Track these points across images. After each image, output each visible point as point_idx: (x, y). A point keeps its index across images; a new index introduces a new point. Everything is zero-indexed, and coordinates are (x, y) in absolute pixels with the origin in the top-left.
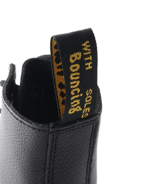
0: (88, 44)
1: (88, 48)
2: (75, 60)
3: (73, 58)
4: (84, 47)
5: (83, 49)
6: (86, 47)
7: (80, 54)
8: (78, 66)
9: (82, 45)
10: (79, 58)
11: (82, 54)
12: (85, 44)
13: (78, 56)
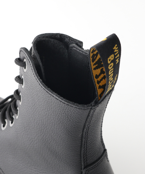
0: (116, 47)
1: (117, 50)
2: (111, 60)
3: (110, 60)
4: (114, 50)
5: (115, 51)
6: (115, 49)
7: (113, 56)
8: (112, 64)
9: (114, 49)
10: (113, 59)
11: (114, 55)
12: (115, 48)
13: (112, 57)
